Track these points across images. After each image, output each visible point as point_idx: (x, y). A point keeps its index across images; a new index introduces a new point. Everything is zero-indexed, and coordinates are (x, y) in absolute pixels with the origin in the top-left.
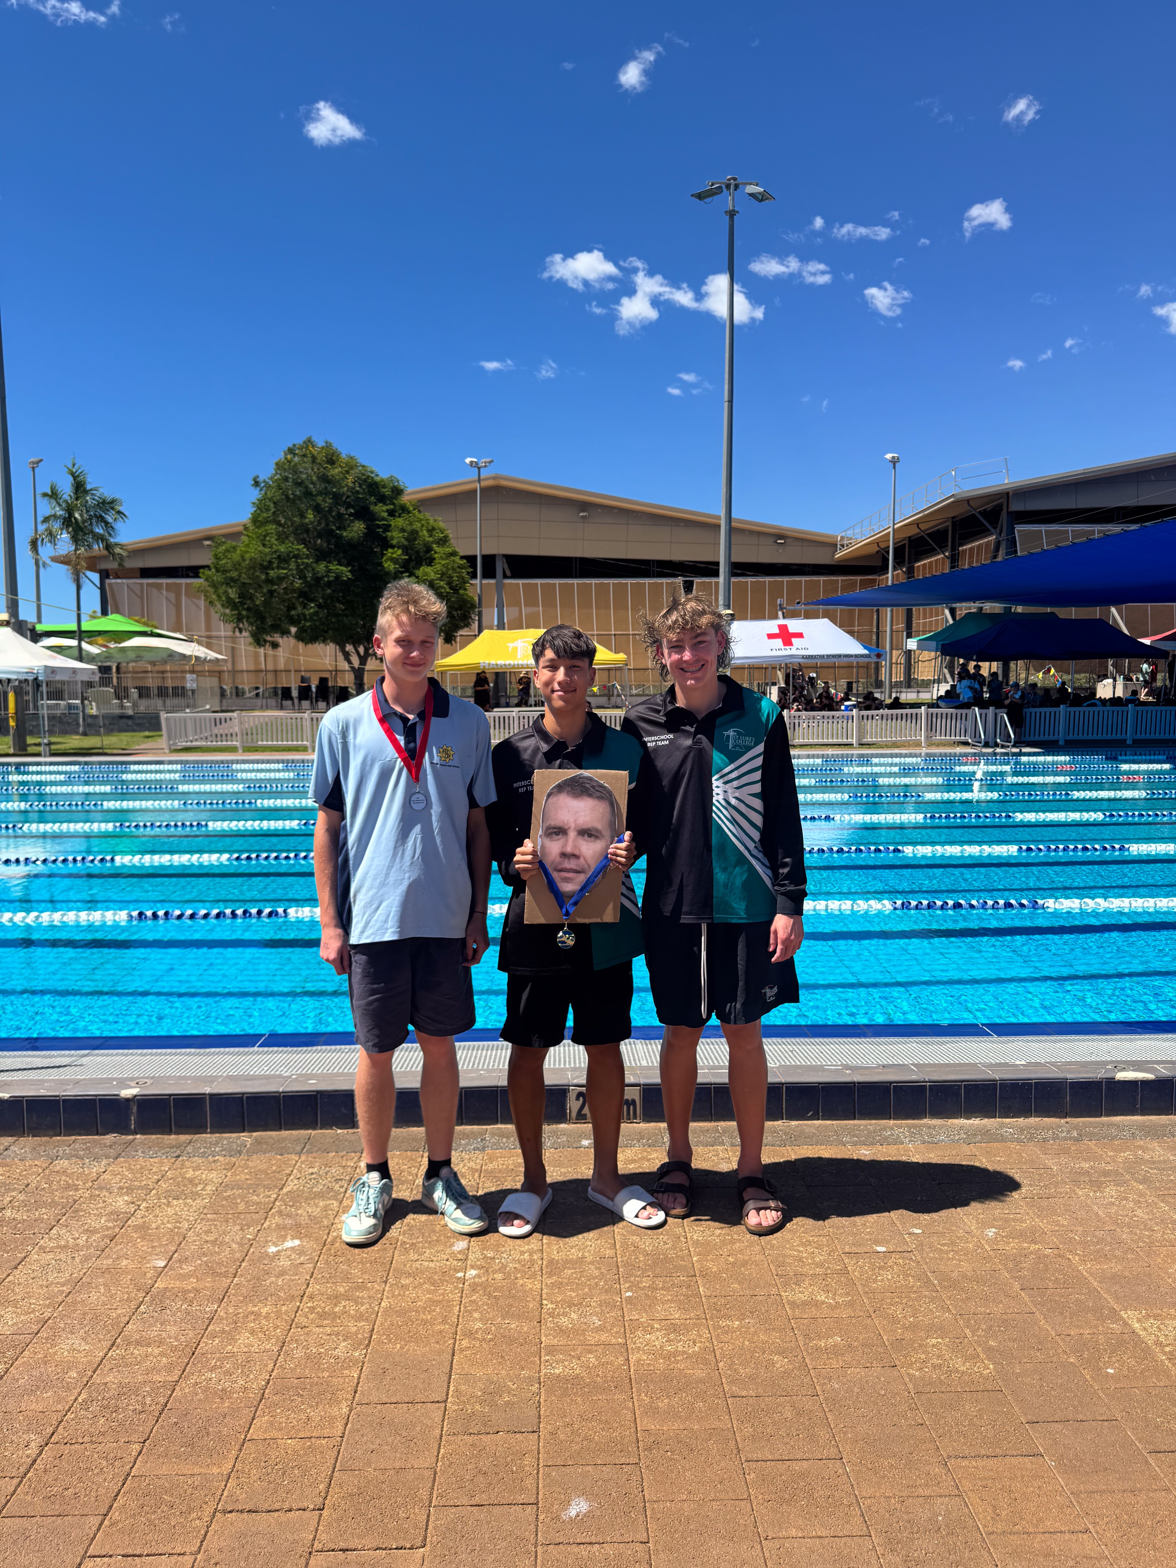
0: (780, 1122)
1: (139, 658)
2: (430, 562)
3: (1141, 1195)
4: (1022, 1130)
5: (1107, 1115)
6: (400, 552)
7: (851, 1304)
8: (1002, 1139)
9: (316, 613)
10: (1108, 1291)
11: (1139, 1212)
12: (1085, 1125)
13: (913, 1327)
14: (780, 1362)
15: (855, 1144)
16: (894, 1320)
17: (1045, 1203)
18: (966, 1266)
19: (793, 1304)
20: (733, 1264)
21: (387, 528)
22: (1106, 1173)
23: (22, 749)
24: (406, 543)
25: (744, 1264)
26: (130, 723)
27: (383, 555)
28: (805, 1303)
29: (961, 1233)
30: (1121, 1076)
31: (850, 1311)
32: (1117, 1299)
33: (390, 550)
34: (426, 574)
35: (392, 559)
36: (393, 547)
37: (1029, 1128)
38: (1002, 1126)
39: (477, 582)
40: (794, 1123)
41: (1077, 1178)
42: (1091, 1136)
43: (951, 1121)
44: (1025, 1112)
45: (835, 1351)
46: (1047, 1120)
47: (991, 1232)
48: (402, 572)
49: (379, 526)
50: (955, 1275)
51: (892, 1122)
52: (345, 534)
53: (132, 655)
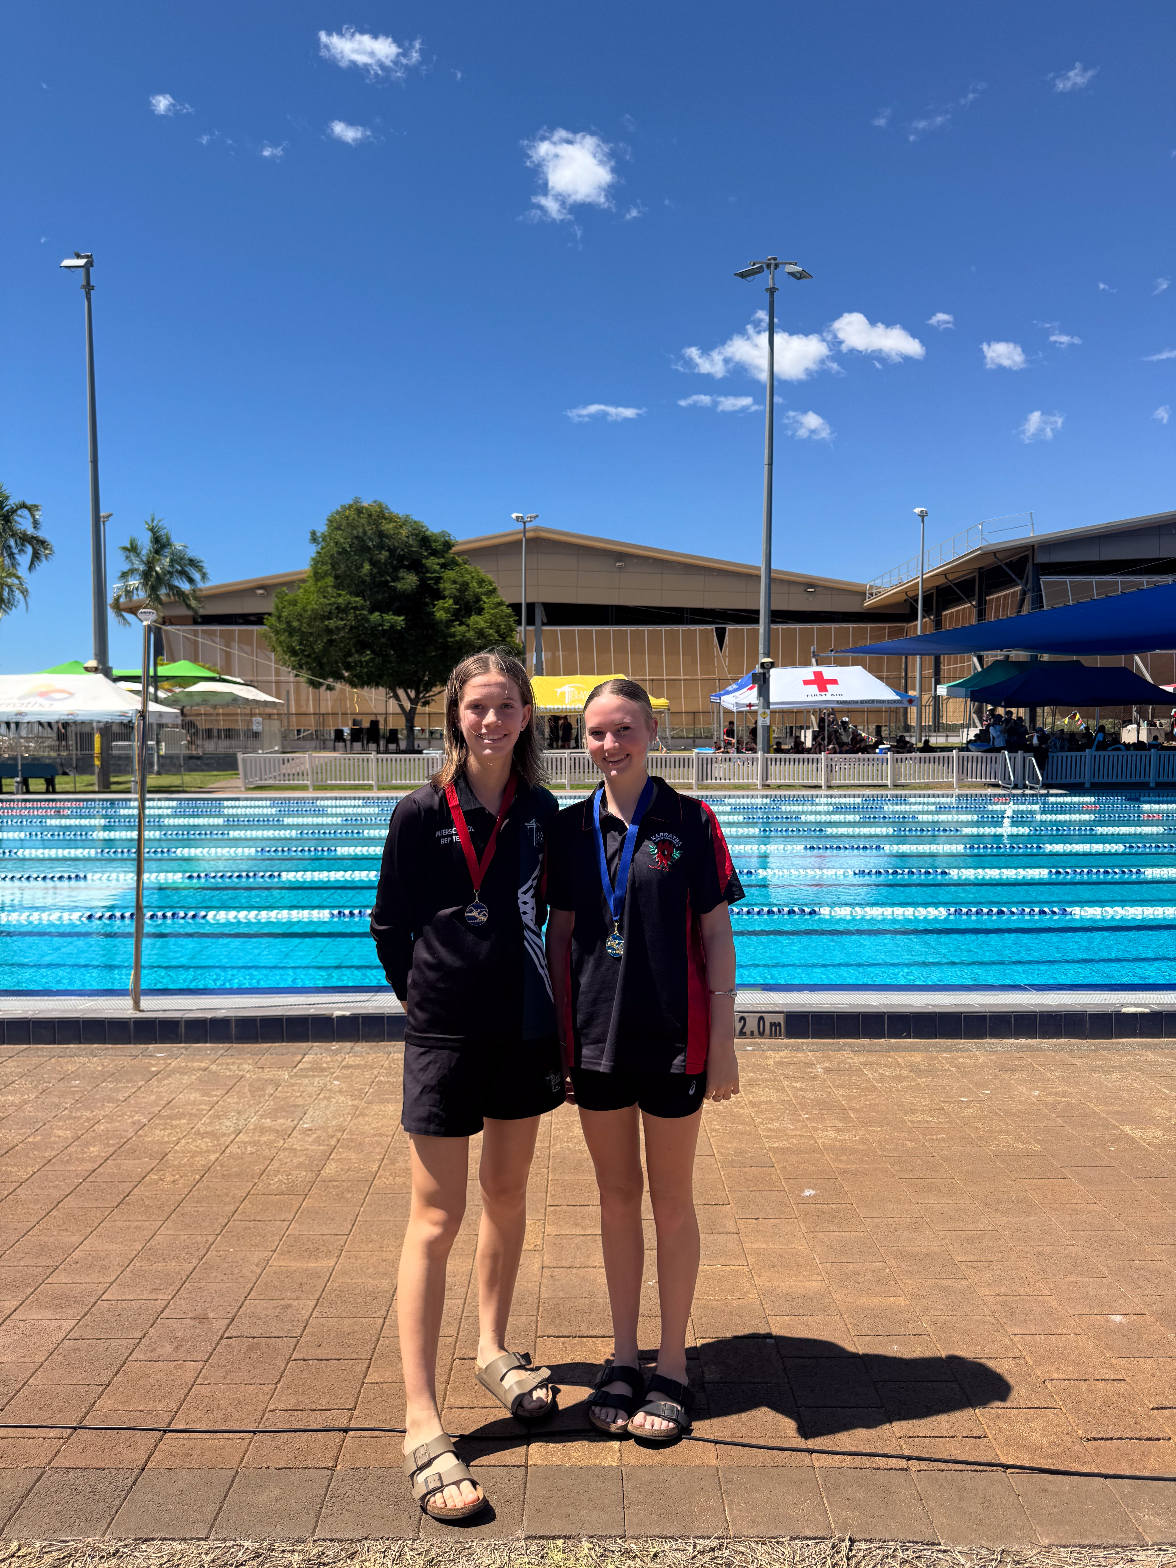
0: (883, 1040)
1: (205, 702)
2: (480, 611)
3: (1137, 1077)
4: (1056, 1046)
5: (1116, 1038)
6: (451, 601)
7: (949, 1122)
8: (1042, 1050)
9: (372, 660)
10: (1112, 1118)
11: (1135, 1085)
12: (1100, 1043)
13: (990, 1131)
14: (909, 1144)
15: (938, 1051)
16: (977, 1128)
17: (1072, 1080)
18: (1019, 1107)
19: (912, 1122)
20: (870, 1105)
21: (438, 580)
22: (1113, 1067)
23: (105, 786)
24: (458, 594)
25: (877, 1105)
26: (199, 762)
27: (434, 606)
28: (919, 1121)
29: (1016, 1093)
30: (1125, 1010)
31: (948, 1125)
32: (1117, 1120)
33: (441, 601)
34: (477, 623)
35: (443, 608)
36: (444, 598)
37: (1060, 1044)
38: (1041, 1043)
39: (521, 629)
40: (893, 1041)
41: (1093, 1069)
42: (1104, 1049)
43: (1004, 1041)
44: (1057, 1035)
45: (943, 1139)
46: (1072, 1040)
47: (1036, 1093)
48: (453, 621)
49: (431, 578)
50: (1014, 1111)
51: (962, 1041)
52: (399, 585)
53: (198, 699)
